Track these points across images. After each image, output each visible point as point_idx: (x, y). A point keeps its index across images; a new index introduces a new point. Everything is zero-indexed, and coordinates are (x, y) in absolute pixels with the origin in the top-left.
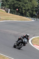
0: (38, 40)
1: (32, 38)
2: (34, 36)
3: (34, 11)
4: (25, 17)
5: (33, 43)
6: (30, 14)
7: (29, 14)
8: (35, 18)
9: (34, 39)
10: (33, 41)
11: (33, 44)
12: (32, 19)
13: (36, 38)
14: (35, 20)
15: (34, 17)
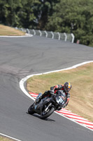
0: (40, 81)
1: (26, 76)
2: (31, 71)
3: (31, 13)
4: (10, 26)
5: (29, 88)
6: (21, 21)
7: (19, 19)
8: (33, 28)
9: (31, 79)
10: (28, 85)
11: (28, 91)
12: (27, 32)
13: (35, 77)
14: (33, 33)
15: (31, 27)
